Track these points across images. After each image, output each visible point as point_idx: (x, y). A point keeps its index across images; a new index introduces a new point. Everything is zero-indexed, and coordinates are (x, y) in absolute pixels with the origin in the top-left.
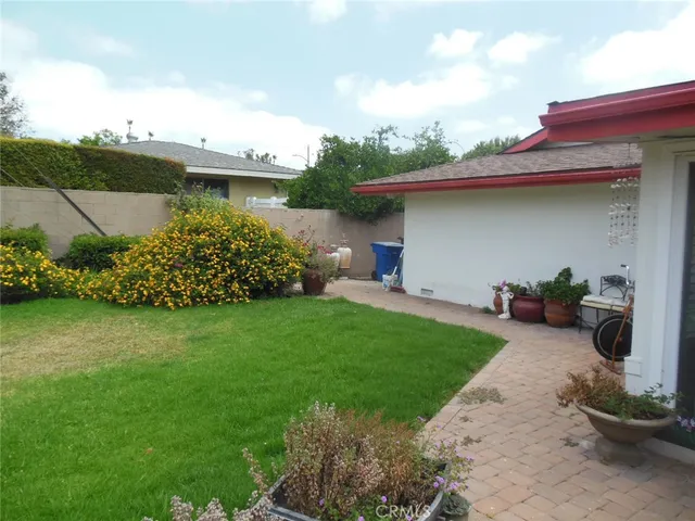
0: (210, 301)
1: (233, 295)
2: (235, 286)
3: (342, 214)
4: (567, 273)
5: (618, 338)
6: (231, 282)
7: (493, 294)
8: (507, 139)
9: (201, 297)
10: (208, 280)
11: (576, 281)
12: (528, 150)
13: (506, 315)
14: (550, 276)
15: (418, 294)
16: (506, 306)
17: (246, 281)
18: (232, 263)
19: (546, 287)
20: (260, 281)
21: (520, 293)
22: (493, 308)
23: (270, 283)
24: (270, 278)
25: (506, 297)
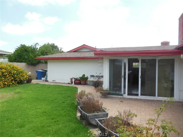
0: (7, 86)
1: (13, 84)
2: (13, 82)
3: (28, 64)
4: (84, 75)
5: (97, 84)
6: (12, 81)
7: (70, 80)
8: (51, 44)
9: (5, 85)
10: (7, 81)
11: (86, 76)
12: (73, 52)
13: (74, 84)
14: (81, 76)
15: (52, 81)
16: (73, 82)
17: (16, 81)
18: (13, 76)
19: (81, 78)
20: (19, 80)
21: (76, 79)
22: (70, 83)
23: (22, 81)
24: (22, 79)
25: (73, 80)
